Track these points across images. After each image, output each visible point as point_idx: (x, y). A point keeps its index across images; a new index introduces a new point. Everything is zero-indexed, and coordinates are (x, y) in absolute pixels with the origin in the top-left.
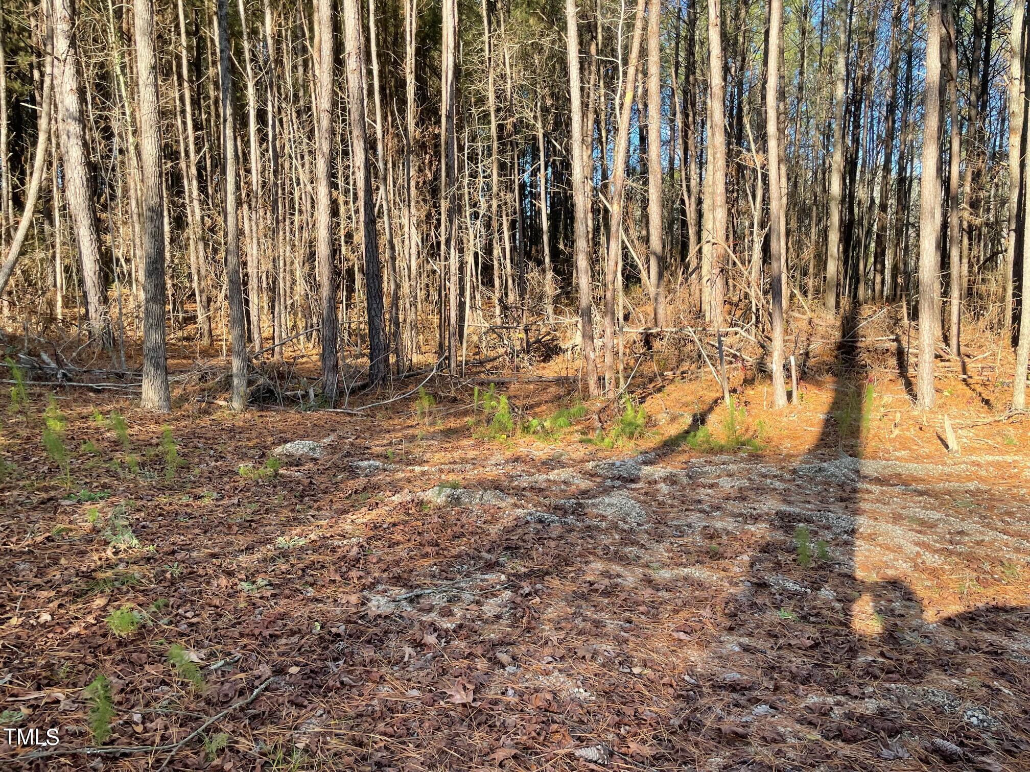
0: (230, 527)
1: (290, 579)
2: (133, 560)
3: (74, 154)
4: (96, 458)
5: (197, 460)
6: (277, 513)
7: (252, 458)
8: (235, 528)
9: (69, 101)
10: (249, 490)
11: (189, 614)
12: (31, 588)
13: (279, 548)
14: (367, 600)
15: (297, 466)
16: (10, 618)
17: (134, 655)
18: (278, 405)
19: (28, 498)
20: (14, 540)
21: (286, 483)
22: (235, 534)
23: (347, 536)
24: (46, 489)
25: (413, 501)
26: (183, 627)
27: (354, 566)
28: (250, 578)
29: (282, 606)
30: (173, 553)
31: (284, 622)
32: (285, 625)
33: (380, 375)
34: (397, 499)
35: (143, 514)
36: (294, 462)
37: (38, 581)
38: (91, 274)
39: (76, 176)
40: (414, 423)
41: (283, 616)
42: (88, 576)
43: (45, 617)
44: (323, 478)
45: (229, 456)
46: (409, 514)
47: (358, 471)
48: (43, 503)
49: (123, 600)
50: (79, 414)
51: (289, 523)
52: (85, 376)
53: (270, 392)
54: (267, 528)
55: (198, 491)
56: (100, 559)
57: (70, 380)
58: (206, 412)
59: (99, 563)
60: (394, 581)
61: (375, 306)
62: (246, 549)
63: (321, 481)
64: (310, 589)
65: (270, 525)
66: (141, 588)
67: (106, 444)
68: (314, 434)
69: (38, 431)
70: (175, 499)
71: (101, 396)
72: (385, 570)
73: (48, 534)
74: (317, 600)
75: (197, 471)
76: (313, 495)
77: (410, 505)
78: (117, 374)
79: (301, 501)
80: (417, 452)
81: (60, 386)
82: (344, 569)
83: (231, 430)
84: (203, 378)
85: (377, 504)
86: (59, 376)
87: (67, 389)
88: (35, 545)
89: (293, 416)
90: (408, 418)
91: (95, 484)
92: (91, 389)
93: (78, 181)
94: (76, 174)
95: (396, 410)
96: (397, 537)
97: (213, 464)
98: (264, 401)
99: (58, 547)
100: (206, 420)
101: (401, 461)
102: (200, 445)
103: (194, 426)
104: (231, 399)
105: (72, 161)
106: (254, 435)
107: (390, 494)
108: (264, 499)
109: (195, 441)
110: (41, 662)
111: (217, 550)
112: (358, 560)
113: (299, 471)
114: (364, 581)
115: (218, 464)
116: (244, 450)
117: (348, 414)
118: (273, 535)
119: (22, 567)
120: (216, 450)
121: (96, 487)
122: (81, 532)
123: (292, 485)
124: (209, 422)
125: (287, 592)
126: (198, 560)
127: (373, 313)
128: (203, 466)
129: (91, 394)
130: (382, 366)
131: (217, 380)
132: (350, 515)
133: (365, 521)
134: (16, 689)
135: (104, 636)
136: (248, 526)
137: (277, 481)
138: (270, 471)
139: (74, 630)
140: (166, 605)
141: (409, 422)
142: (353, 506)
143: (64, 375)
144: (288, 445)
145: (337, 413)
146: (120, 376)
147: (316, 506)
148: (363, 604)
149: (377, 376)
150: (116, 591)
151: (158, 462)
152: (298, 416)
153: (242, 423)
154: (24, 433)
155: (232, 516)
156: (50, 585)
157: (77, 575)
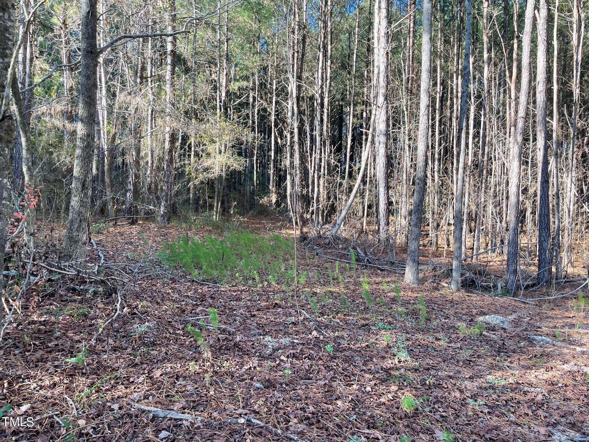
0: (458, 362)
1: (498, 405)
2: (408, 368)
3: (381, 151)
4: (385, 306)
5: (434, 316)
6: (485, 359)
7: (465, 321)
8: (461, 363)
9: (381, 126)
10: (466, 341)
11: (441, 410)
12: (361, 371)
13: (489, 383)
14: (552, 434)
15: (493, 331)
16: (353, 384)
17: (414, 424)
18: (477, 290)
19: (357, 322)
20: (353, 343)
21: (488, 341)
22: (461, 367)
23: (533, 385)
24: (364, 319)
25: (579, 371)
26: (438, 417)
27: (540, 407)
28: (474, 397)
29: (494, 421)
30: (428, 369)
31: (498, 432)
32: (498, 434)
33: (545, 279)
34: (566, 367)
35: (410, 343)
36: (492, 329)
37: (364, 368)
38: (383, 210)
39: (381, 162)
40: (571, 315)
41: (497, 428)
42: (387, 371)
43: (369, 389)
44: (511, 342)
45: (452, 318)
46: (576, 380)
47: (535, 342)
48: (363, 326)
49: (405, 390)
50: (375, 281)
51: (492, 367)
52: (377, 262)
53: (473, 281)
54: (480, 367)
55: (437, 335)
56: (392, 363)
57: (370, 263)
58: (436, 289)
59: (391, 365)
60: (570, 425)
61: (544, 234)
62: (469, 378)
63: (510, 344)
64: (512, 415)
65: (481, 366)
66: (414, 386)
67: (388, 299)
68: (502, 312)
69: (357, 288)
70: (426, 337)
71: (383, 272)
72: (563, 417)
73: (367, 344)
74: (517, 424)
75: (435, 323)
76: (506, 352)
77: (576, 374)
78: (391, 262)
79: (499, 355)
80: (576, 337)
81: (366, 266)
82: (534, 408)
83: (451, 302)
84: (434, 269)
85: (552, 368)
86: (365, 260)
87: (368, 267)
88: (362, 348)
89: (488, 298)
90: (566, 311)
91: (386, 321)
92: (379, 269)
93: (382, 165)
94: (381, 160)
95: (556, 304)
96: (569, 394)
97: (443, 320)
98: (469, 286)
99: (372, 351)
100: (436, 294)
101: (564, 340)
102: (435, 308)
103: (431, 296)
104: (450, 283)
105: (380, 155)
106: (465, 307)
107: (561, 363)
108: (475, 348)
109: (433, 305)
110: (369, 414)
111: (451, 374)
112: (543, 404)
113: (495, 334)
114: (548, 420)
115: (446, 321)
116: (460, 315)
117: (523, 302)
118: (484, 373)
119: (357, 358)
120: (444, 312)
121: (386, 322)
122: (381, 346)
123: (492, 342)
124: (439, 295)
125: (497, 412)
126: (442, 377)
127: (542, 239)
128: (438, 320)
129: (379, 271)
130: (546, 274)
131: (442, 271)
132: (533, 371)
133: (545, 378)
134: (359, 425)
135: (398, 408)
136: (468, 363)
137: (482, 339)
138: (477, 331)
139: (382, 400)
140: (428, 400)
141: (567, 314)
142: (534, 366)
143: (368, 260)
144: (487, 317)
145: (515, 301)
146: (392, 263)
147: (509, 360)
148: (549, 436)
149: (542, 279)
150: (401, 384)
151: (414, 314)
152: (490, 299)
153: (457, 298)
154: (352, 287)
155: (459, 355)
156: (370, 371)
157: (382, 370)
